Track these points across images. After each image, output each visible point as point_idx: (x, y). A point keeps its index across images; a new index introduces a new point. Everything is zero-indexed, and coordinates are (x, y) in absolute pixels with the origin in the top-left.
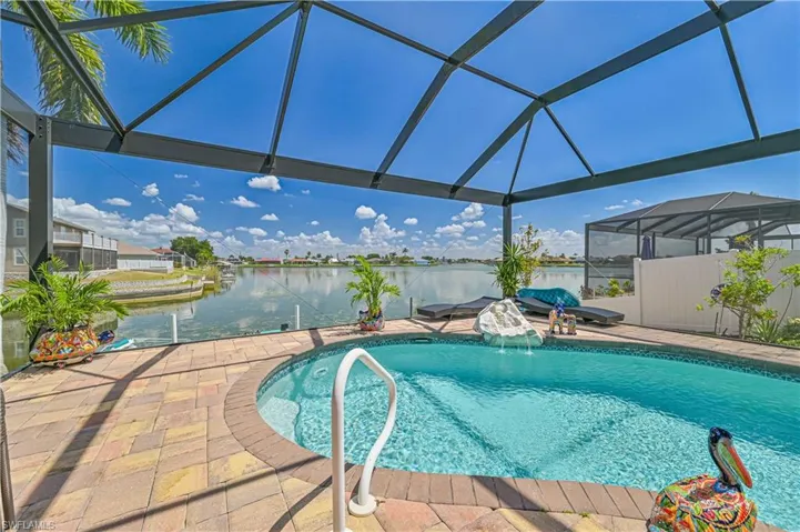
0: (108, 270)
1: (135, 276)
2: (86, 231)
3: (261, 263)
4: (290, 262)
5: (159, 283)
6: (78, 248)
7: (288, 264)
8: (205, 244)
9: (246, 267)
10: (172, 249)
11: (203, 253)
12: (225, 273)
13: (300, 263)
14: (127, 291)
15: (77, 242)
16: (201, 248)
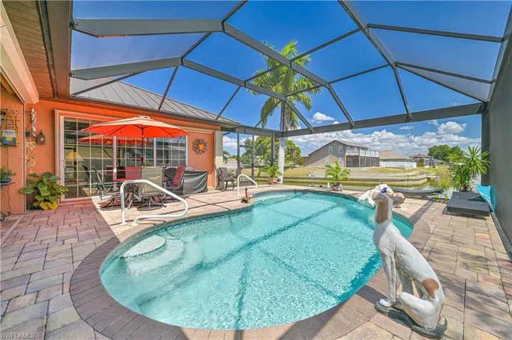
0: (373, 167)
1: (385, 171)
5: (392, 175)
6: (358, 156)
10: (430, 154)
15: (358, 154)
16: (451, 152)
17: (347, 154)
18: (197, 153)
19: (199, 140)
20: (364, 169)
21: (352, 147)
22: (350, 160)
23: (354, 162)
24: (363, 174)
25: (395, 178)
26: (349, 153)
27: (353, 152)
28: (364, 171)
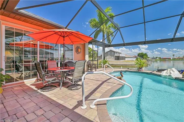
0: (124, 60)
1: (128, 61)
2: (121, 53)
3: (163, 59)
4: (175, 59)
5: (131, 63)
6: (119, 56)
7: (174, 59)
8: (146, 54)
9: (158, 60)
10: (138, 56)
11: (145, 57)
12: (148, 62)
13: (180, 59)
14: (125, 64)
15: (119, 55)
16: (144, 55)
17: (115, 55)
18: (77, 53)
19: (78, 47)
20: (121, 61)
21: (117, 53)
22: (116, 57)
23: (118, 58)
24: (121, 63)
25: (132, 64)
26: (116, 55)
27: (117, 55)
28: (121, 62)
